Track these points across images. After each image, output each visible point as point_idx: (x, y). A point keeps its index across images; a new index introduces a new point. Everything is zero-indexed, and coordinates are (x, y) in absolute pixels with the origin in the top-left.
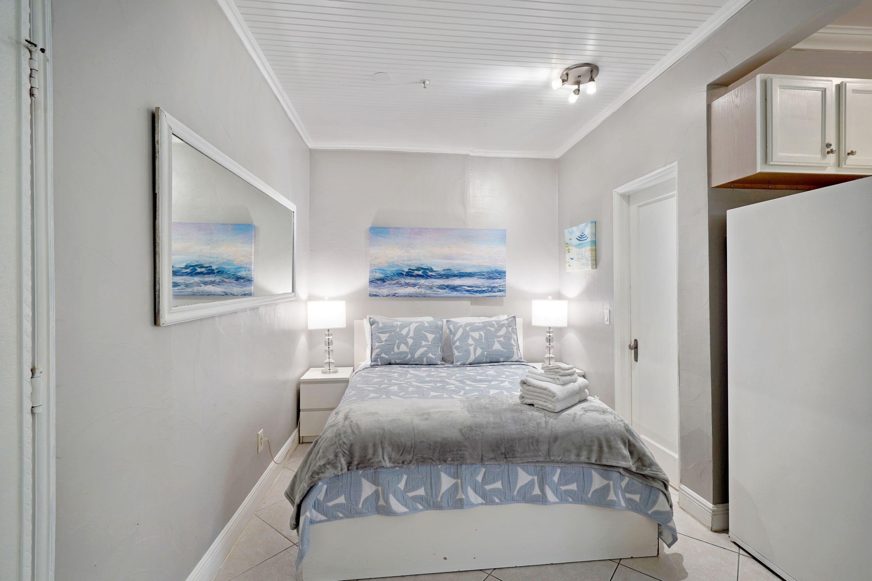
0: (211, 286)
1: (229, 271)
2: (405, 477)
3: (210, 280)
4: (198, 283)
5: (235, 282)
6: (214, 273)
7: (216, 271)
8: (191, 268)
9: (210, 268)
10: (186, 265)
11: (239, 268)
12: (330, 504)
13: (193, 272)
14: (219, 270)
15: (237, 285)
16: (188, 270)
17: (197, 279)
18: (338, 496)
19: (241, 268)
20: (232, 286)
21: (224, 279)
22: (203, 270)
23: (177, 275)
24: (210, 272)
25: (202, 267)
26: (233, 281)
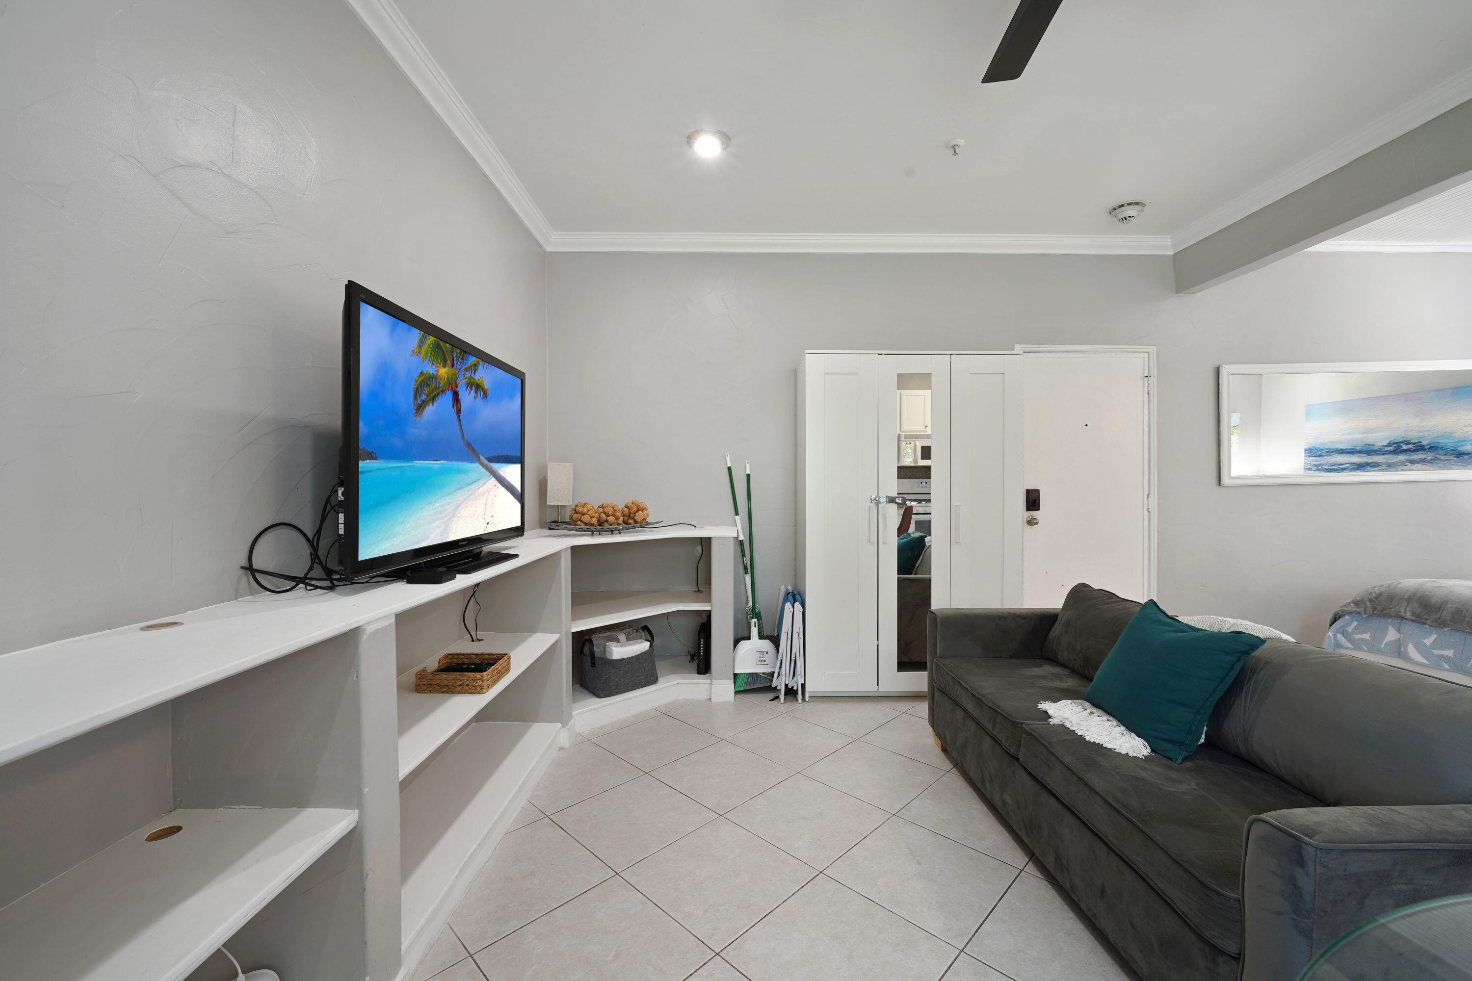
0: (1420, 465)
1: (1447, 446)
2: (1434, 636)
3: (1419, 458)
4: (1404, 462)
5: (1455, 459)
6: (1425, 450)
7: (1427, 447)
8: (1395, 445)
9: (1419, 444)
10: (1388, 442)
11: (1462, 441)
12: (1357, 637)
13: (1398, 449)
14: (1431, 445)
15: (1459, 462)
16: (1391, 448)
17: (1401, 457)
18: (1364, 632)
19: (1465, 441)
20: (1450, 464)
21: (1439, 456)
22: (1410, 446)
23: (1377, 454)
24: (1419, 448)
25: (1408, 443)
26: (1452, 457)
